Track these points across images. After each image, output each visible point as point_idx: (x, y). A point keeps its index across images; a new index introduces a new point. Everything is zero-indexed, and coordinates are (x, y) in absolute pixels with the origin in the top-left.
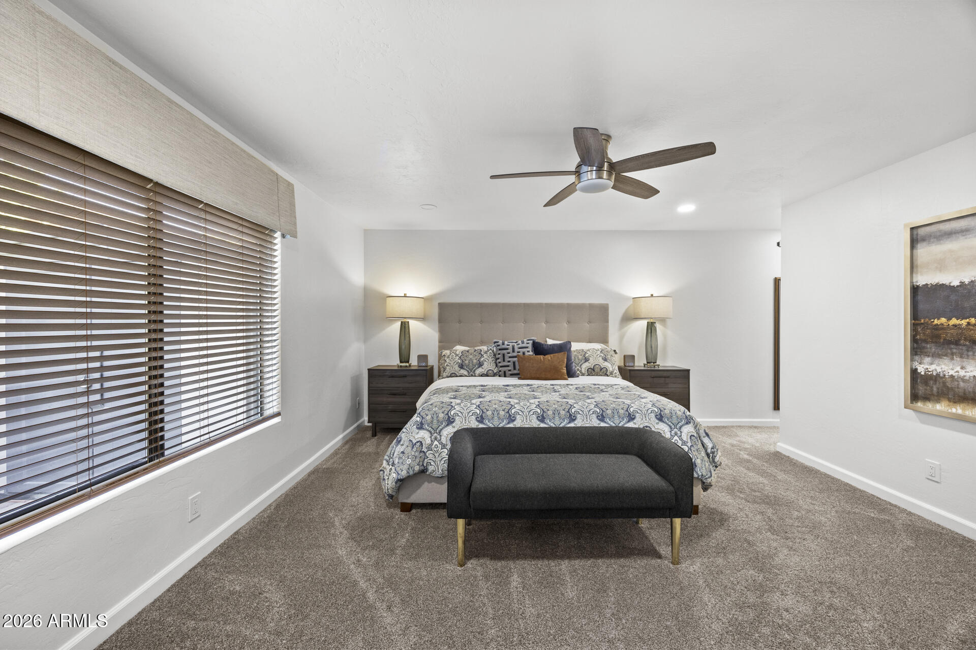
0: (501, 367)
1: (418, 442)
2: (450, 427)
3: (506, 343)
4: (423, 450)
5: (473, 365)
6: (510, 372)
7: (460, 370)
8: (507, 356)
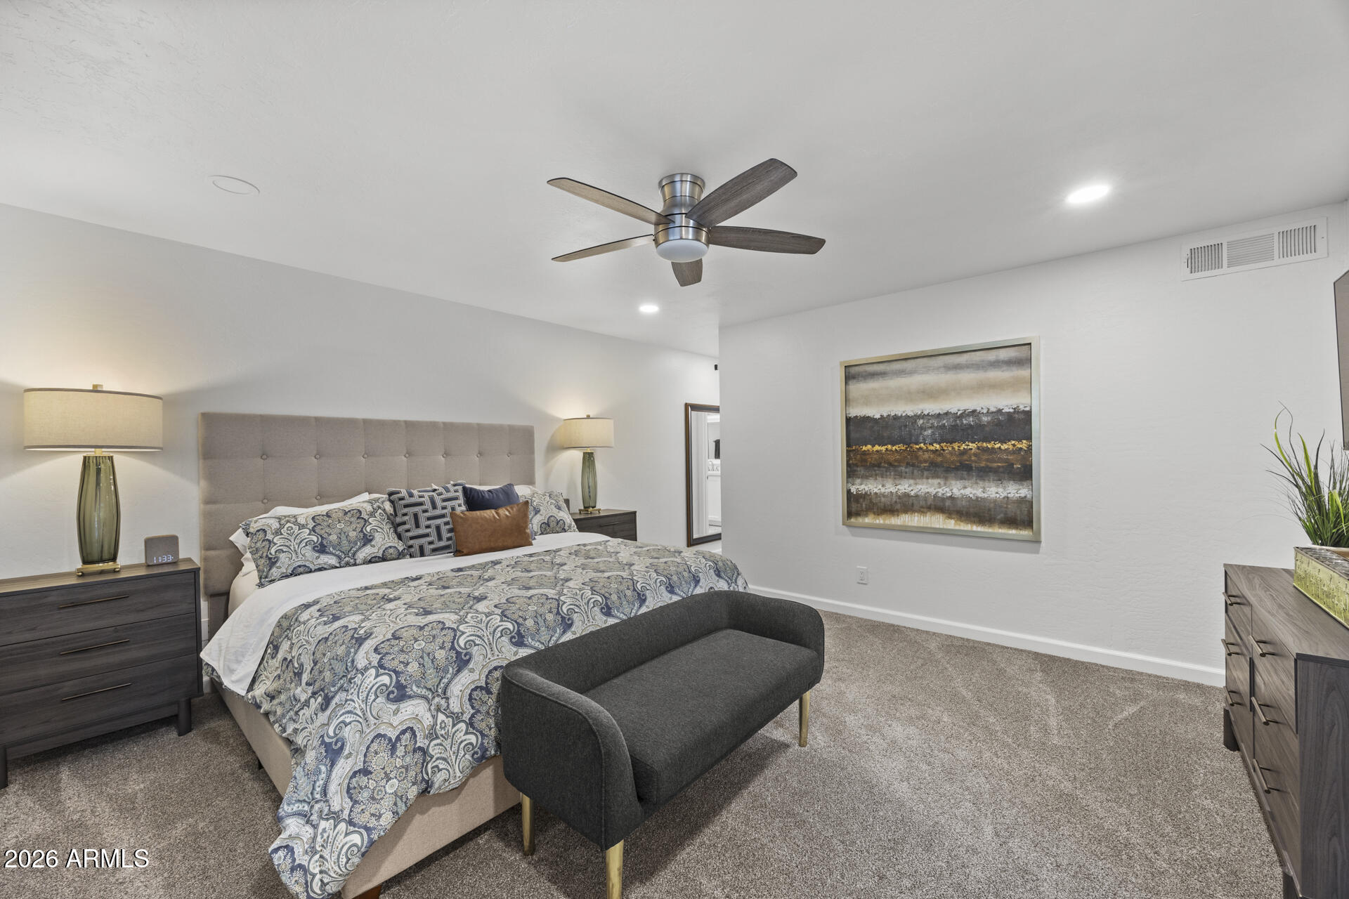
0: (412, 538)
1: (403, 732)
2: (465, 672)
3: (415, 492)
4: (418, 745)
5: (349, 542)
6: (432, 546)
7: (318, 557)
8: (422, 517)
